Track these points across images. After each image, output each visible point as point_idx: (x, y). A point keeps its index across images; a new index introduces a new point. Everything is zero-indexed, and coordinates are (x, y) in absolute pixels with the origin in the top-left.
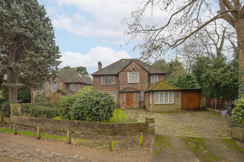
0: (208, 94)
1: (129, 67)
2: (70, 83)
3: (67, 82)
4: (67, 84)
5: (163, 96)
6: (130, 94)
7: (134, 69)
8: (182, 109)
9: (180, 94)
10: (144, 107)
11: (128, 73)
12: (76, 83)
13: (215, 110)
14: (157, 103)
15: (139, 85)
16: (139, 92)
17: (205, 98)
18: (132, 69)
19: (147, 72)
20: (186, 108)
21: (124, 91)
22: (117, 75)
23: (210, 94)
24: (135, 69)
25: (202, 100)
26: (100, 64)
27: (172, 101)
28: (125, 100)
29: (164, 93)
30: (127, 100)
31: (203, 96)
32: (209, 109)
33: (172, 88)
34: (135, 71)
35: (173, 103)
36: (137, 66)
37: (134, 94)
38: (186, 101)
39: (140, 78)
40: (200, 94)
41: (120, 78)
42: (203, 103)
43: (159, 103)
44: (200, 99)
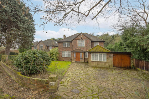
0: (137, 57)
1: (79, 37)
2: (49, 46)
4: (48, 46)
6: (79, 53)
7: (81, 39)
8: (114, 66)
9: (112, 55)
11: (78, 41)
12: (52, 46)
15: (85, 48)
16: (85, 52)
17: (134, 60)
18: (80, 38)
19: (91, 40)
20: (117, 66)
21: (74, 51)
22: (71, 42)
23: (138, 57)
24: (82, 38)
25: (132, 61)
26: (64, 36)
27: (105, 60)
28: (75, 57)
29: (98, 54)
30: (76, 57)
31: (133, 58)
32: (138, 69)
34: (83, 39)
35: (106, 61)
36: (84, 37)
37: (81, 53)
38: (117, 61)
39: (86, 44)
40: (130, 56)
41: (73, 44)
42: (133, 64)
43: (95, 60)
44: (130, 60)
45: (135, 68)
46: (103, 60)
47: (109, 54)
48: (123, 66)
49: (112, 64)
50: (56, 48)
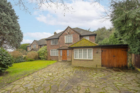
0: (136, 51)
1: (66, 32)
4: (41, 46)
5: (86, 52)
6: (65, 51)
7: (69, 33)
8: (102, 66)
9: (100, 50)
11: (65, 37)
17: (133, 55)
19: (79, 34)
21: (61, 48)
22: (58, 38)
25: (129, 57)
28: (61, 55)
30: (63, 55)
31: (131, 53)
35: (92, 59)
36: (72, 31)
37: (67, 50)
38: (107, 58)
40: (127, 51)
41: (60, 40)
42: (131, 61)
44: (127, 56)
45: (133, 68)
46: (89, 58)
47: (97, 49)
48: (115, 65)
49: (100, 63)
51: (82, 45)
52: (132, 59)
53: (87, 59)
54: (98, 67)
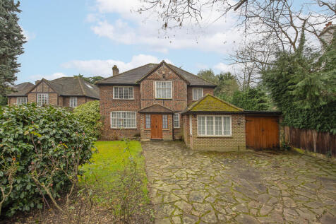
1: (157, 72)
2: (68, 97)
3: (64, 94)
4: (65, 98)
5: (212, 123)
6: (157, 117)
7: (164, 77)
8: (247, 147)
9: (243, 120)
10: (181, 140)
11: (155, 83)
12: (78, 97)
13: (314, 155)
14: (202, 135)
15: (173, 103)
16: (173, 114)
17: (287, 128)
18: (161, 76)
19: (186, 81)
21: (147, 111)
22: (137, 86)
24: (167, 76)
25: (281, 132)
26: (115, 69)
27: (229, 133)
28: (149, 127)
29: (214, 117)
30: (152, 126)
31: (284, 126)
32: (298, 150)
33: (228, 109)
34: (166, 80)
35: (230, 135)
36: (170, 72)
37: (164, 116)
38: (253, 133)
39: (175, 92)
40: (278, 121)
41: (141, 91)
42: (284, 138)
43: (206, 135)
44: (278, 129)
45: (289, 149)
46: (225, 133)
48: (265, 146)
49: (244, 143)
50: (94, 104)
51: (213, 109)
52: (285, 134)
53: (223, 135)
54: (242, 150)
